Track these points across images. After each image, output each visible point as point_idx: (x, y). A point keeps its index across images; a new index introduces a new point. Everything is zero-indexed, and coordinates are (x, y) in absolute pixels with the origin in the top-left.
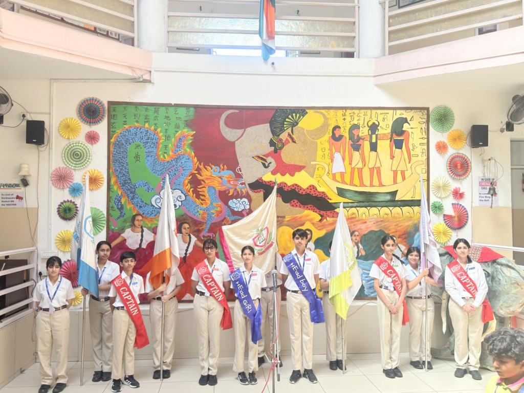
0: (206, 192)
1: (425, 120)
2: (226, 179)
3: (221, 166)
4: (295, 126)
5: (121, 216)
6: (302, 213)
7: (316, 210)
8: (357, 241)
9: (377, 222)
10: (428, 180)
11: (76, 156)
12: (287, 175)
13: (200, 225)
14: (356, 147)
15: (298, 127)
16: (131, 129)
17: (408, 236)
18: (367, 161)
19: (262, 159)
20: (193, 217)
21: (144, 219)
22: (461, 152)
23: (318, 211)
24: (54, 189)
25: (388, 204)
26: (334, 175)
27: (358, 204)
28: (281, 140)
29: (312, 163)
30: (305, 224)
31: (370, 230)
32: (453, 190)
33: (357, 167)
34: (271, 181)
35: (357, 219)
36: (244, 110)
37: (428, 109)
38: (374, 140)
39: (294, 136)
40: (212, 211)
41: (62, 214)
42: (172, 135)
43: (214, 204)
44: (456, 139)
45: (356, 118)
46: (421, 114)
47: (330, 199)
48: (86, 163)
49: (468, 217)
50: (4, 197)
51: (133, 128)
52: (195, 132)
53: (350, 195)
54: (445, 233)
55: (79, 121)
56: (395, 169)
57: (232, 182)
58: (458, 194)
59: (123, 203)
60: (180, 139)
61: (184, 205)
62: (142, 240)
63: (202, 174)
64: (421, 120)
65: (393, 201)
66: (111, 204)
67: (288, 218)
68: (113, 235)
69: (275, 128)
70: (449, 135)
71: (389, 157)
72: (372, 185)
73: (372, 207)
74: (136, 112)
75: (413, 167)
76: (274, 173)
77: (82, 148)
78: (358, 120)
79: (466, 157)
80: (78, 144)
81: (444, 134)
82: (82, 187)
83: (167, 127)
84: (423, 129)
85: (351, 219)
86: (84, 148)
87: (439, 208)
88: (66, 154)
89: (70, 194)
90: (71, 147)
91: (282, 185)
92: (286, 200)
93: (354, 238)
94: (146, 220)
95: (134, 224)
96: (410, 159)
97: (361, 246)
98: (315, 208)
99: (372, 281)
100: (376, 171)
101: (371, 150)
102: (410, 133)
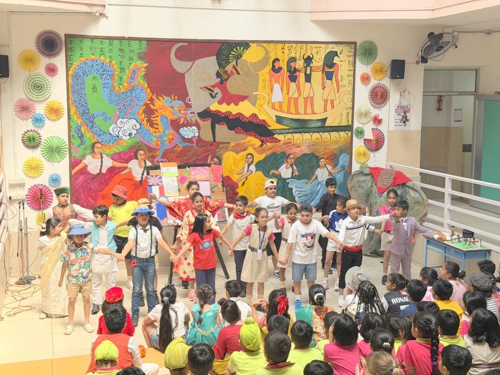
0: (159, 121)
1: (352, 54)
2: (177, 109)
3: (172, 96)
4: (239, 59)
5: (81, 144)
6: (245, 139)
7: (257, 136)
8: (291, 163)
9: (309, 146)
10: (353, 108)
11: (38, 87)
12: (232, 104)
13: (154, 152)
14: (293, 78)
15: (242, 60)
16: (88, 61)
17: (335, 158)
18: (302, 91)
19: (209, 89)
20: (148, 144)
21: (103, 147)
22: (382, 82)
23: (259, 137)
24: (18, 120)
25: (318, 130)
26: (273, 104)
27: (294, 131)
28: (226, 72)
29: (254, 93)
30: (248, 149)
32: (373, 117)
34: (217, 111)
35: (293, 143)
36: (193, 43)
37: (355, 43)
38: (308, 72)
39: (238, 68)
40: (164, 139)
41: (27, 143)
42: (126, 68)
43: (167, 132)
44: (379, 71)
45: (293, 52)
46: (349, 47)
47: (270, 126)
48: (47, 94)
49: (384, 140)
51: (89, 60)
52: (147, 64)
53: (288, 123)
54: (364, 155)
55: (39, 54)
56: (326, 99)
57: (182, 112)
58: (377, 121)
59: (83, 132)
60: (134, 71)
61: (139, 133)
62: (101, 166)
63: (155, 104)
64: (349, 54)
66: (71, 133)
67: (232, 144)
68: (75, 162)
69: (221, 60)
70: (372, 67)
71: (321, 87)
72: (306, 113)
73: (305, 133)
74: (92, 45)
75: (341, 97)
76: (220, 103)
77: (42, 80)
78: (296, 53)
79: (385, 87)
80: (38, 76)
81: (369, 66)
82: (44, 118)
83: (121, 60)
84: (351, 62)
85: (287, 143)
86: (44, 80)
87: (360, 133)
88: (27, 85)
89: (33, 124)
90: (32, 79)
91: (227, 114)
92: (230, 128)
93: (289, 161)
94: (105, 148)
95: (94, 152)
96: (338, 90)
97: (295, 168)
98: (256, 134)
99: (304, 197)
100: (309, 100)
101: (306, 81)
102: (340, 66)
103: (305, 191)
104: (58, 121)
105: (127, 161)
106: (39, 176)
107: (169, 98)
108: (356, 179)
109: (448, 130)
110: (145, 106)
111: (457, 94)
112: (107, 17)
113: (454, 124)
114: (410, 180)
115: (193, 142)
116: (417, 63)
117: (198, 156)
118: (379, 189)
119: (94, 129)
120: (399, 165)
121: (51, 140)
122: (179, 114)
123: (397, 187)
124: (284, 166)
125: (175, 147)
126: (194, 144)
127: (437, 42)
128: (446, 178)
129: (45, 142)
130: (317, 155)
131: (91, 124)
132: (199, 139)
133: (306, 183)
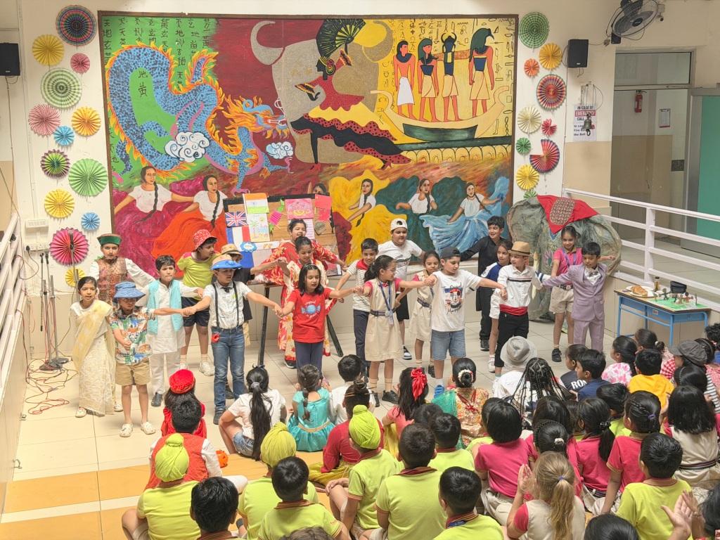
0: (237, 134)
1: (512, 32)
2: (262, 117)
3: (255, 99)
4: (350, 42)
5: (126, 170)
6: (358, 159)
8: (427, 192)
9: (452, 167)
10: (514, 111)
11: (62, 89)
13: (230, 179)
14: (427, 69)
15: (354, 44)
16: (132, 50)
17: (489, 183)
18: (440, 89)
19: (307, 88)
20: (222, 169)
21: (158, 173)
22: (555, 73)
24: (34, 136)
25: (464, 143)
27: (429, 145)
28: (331, 62)
29: (372, 92)
30: (364, 173)
31: (443, 177)
32: (543, 123)
33: (427, 96)
34: (320, 118)
35: (428, 164)
36: (283, 21)
37: (516, 17)
38: (449, 60)
39: (348, 56)
40: (245, 160)
41: (49, 169)
42: (187, 58)
43: (248, 151)
44: (551, 56)
45: (428, 30)
46: (508, 23)
47: (395, 140)
48: (75, 99)
49: (559, 156)
51: (134, 48)
52: (217, 53)
53: (421, 134)
54: (531, 178)
55: (61, 40)
56: (475, 98)
57: (269, 121)
58: (549, 128)
59: (128, 153)
60: (199, 63)
61: (209, 153)
62: (156, 200)
63: (230, 110)
64: (507, 32)
66: (111, 153)
67: (342, 166)
68: (118, 195)
69: (323, 45)
70: (541, 52)
71: (467, 81)
72: (446, 120)
73: (445, 148)
74: (137, 26)
75: (496, 95)
76: (323, 107)
77: (66, 78)
78: (431, 33)
79: (560, 80)
80: (61, 73)
81: (536, 49)
82: (72, 133)
83: (179, 47)
84: (510, 43)
85: (420, 164)
86: (70, 78)
87: (525, 146)
88: (46, 86)
89: (56, 142)
90: (53, 77)
91: (334, 122)
92: (339, 143)
93: (424, 188)
94: (160, 174)
95: (145, 180)
96: (493, 84)
97: (432, 199)
98: (376, 151)
99: (445, 240)
100: (451, 100)
101: (446, 73)
102: (494, 49)
103: (446, 232)
104: (92, 137)
105: (193, 193)
106: (67, 217)
107: (250, 101)
108: (519, 213)
109: (650, 140)
110: (216, 114)
111: (665, 87)
113: (659, 132)
114: (596, 213)
115: (286, 165)
116: (606, 43)
117: (293, 184)
118: (552, 226)
119: (145, 148)
120: (580, 192)
121: (83, 164)
122: (265, 125)
123: (578, 223)
124: (416, 196)
125: (260, 172)
126: (288, 168)
127: (634, 13)
128: (648, 208)
129: (75, 167)
130: (463, 179)
131: (139, 141)
132: (294, 160)
133: (448, 220)
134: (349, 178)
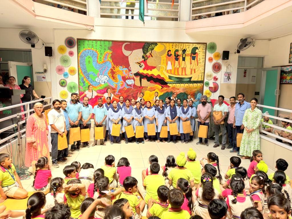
0: (117, 77)
1: (205, 48)
2: (125, 72)
3: (123, 66)
4: (153, 50)
5: (84, 86)
6: (154, 86)
7: (160, 84)
8: (175, 97)
9: (183, 89)
10: (204, 73)
11: (65, 61)
12: (149, 70)
13: (115, 90)
14: (177, 59)
16: (86, 50)
17: (195, 95)
19: (139, 63)
20: (113, 87)
22: (218, 61)
23: (161, 85)
24: (57, 75)
25: (188, 82)
26: (168, 71)
28: (147, 56)
29: (159, 65)
30: (156, 90)
31: (180, 92)
32: (213, 77)
33: (176, 67)
34: (143, 73)
35: (176, 88)
36: (132, 43)
37: (206, 44)
38: (184, 56)
39: (152, 54)
40: (119, 84)
41: (61, 84)
42: (103, 53)
43: (120, 82)
44: (217, 56)
45: (177, 47)
46: (203, 45)
47: (166, 80)
48: (69, 64)
49: (218, 88)
50: (38, 77)
52: (112, 52)
53: (174, 79)
54: (209, 94)
55: (66, 47)
56: (192, 68)
57: (127, 73)
58: (216, 79)
59: (84, 80)
60: (106, 55)
61: (108, 82)
62: (92, 95)
63: (115, 69)
64: (203, 48)
65: (190, 81)
66: (80, 81)
68: (81, 93)
69: (145, 51)
70: (214, 54)
71: (190, 63)
72: (182, 75)
73: (181, 83)
74: (88, 43)
75: (199, 68)
76: (144, 69)
78: (178, 48)
79: (220, 64)
80: (66, 56)
81: (212, 54)
82: (68, 74)
83: (101, 50)
84: (204, 52)
85: (173, 88)
86: (68, 58)
87: (207, 84)
88: (61, 60)
89: (64, 77)
90: (63, 58)
91: (147, 74)
92: (148, 81)
93: (174, 95)
94: (94, 87)
95: (89, 89)
96: (198, 64)
97: (177, 99)
100: (184, 69)
101: (183, 60)
102: (199, 54)
104: (74, 76)
105: (103, 93)
106: (66, 98)
107: (122, 67)
109: (248, 85)
110: (111, 70)
111: (254, 68)
112: (95, 31)
117: (134, 92)
119: (89, 79)
121: (71, 83)
122: (126, 74)
126: (132, 87)
127: (245, 43)
129: (69, 84)
130: (187, 93)
131: (88, 77)
132: (134, 85)
134: (151, 91)
